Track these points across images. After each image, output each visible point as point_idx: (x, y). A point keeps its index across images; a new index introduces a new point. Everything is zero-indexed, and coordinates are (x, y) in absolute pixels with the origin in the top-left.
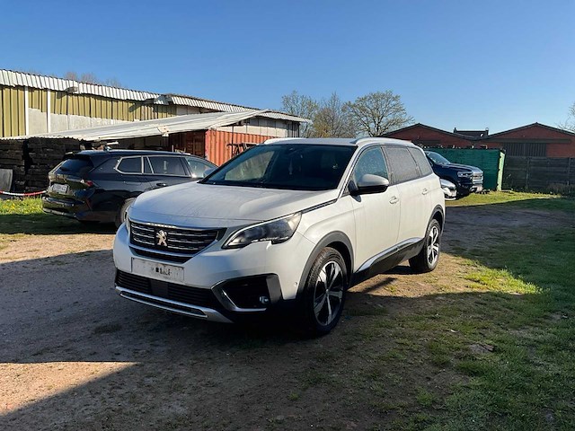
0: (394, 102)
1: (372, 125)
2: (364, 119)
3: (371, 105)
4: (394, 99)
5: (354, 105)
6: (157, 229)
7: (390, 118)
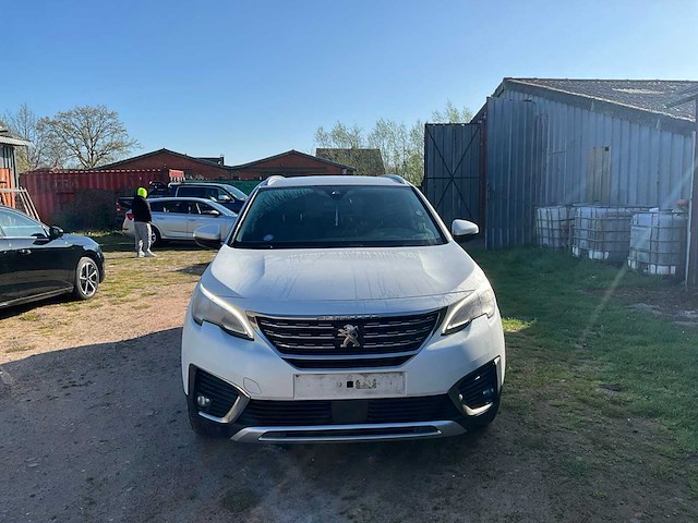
0: (110, 121)
1: (84, 150)
2: (72, 141)
3: (78, 123)
4: (110, 116)
5: (54, 123)
6: (340, 323)
7: (107, 140)
